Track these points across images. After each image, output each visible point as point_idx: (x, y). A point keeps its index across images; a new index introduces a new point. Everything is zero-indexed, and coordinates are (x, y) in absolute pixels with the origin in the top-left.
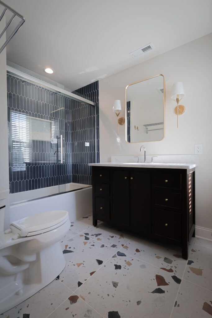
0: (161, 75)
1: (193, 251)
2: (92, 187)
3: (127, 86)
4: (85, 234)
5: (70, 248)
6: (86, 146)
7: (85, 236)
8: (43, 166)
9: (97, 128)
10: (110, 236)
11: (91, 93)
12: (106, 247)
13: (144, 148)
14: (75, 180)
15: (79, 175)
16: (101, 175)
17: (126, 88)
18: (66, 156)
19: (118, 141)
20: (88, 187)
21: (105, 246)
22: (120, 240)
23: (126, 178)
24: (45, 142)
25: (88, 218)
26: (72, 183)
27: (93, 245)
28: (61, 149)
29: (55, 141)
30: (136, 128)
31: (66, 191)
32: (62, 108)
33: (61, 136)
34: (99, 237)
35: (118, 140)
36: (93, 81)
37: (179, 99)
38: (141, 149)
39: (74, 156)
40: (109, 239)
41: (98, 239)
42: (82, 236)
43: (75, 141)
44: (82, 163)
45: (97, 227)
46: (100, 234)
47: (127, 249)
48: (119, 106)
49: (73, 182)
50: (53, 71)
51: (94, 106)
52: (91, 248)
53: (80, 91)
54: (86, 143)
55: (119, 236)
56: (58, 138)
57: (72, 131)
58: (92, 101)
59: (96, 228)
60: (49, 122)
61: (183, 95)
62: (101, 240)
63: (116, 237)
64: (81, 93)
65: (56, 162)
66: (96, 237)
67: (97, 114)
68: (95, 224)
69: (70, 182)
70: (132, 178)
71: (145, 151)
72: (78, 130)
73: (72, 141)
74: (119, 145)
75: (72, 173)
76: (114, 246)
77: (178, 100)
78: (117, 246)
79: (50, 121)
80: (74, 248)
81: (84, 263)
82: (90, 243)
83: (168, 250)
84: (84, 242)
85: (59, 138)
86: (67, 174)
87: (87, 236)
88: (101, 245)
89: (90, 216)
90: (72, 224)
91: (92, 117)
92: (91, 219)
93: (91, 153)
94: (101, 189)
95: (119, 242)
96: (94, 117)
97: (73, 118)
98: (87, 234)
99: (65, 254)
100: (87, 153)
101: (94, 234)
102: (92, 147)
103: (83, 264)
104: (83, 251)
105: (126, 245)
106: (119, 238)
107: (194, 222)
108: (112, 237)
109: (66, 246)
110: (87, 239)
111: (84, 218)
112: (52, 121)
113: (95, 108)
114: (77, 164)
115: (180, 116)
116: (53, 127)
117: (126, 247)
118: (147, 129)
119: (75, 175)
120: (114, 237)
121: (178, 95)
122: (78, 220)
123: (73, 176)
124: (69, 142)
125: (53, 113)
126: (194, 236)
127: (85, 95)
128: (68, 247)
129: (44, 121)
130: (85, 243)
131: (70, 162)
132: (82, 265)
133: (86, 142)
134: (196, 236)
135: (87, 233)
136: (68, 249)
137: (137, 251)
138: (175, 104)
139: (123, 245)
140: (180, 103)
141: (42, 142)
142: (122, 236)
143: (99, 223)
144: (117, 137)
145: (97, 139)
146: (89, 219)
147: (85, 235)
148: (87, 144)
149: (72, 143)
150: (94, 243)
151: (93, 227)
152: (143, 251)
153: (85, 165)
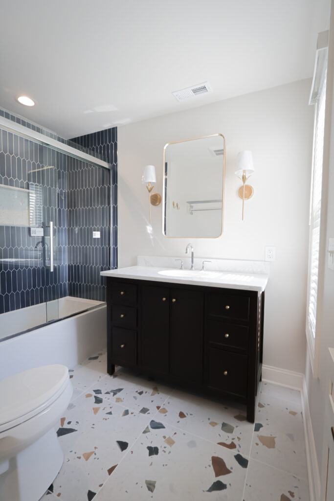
0: (221, 135)
1: (261, 406)
2: (106, 306)
3: (167, 145)
4: (94, 391)
5: (69, 423)
6: (94, 237)
7: (95, 397)
8: (14, 272)
9: (114, 207)
10: (137, 392)
11: (104, 146)
12: (132, 413)
13: (192, 247)
14: (74, 291)
15: (80, 285)
16: (122, 293)
17: (165, 148)
18: (59, 252)
19: (149, 232)
20: (96, 305)
21: (130, 412)
22: (153, 398)
23: (164, 299)
24: (18, 228)
25: (99, 358)
26: (68, 298)
27: (110, 413)
28: (51, 239)
29: (38, 232)
30: (175, 205)
31: (60, 318)
33: (51, 223)
34: (119, 395)
35: (149, 229)
36: (106, 126)
37: (247, 177)
38: (187, 250)
39: (72, 252)
40: (135, 398)
41: (118, 400)
42: (89, 396)
43: (73, 226)
44: (86, 264)
45: (115, 376)
46: (120, 390)
47: (165, 414)
48: (151, 176)
49: (71, 295)
50: (34, 101)
51: (109, 170)
52: (106, 419)
53: (84, 142)
54: (94, 232)
55: (150, 391)
57: (68, 208)
58: (105, 160)
59: (112, 377)
61: (251, 171)
62: (122, 401)
63: (146, 392)
64: (82, 145)
65: (39, 261)
66: (113, 396)
67: (114, 183)
68: (111, 371)
69: (65, 296)
70: (174, 300)
71: (193, 253)
72: (80, 208)
73: (69, 225)
74: (152, 237)
75: (69, 281)
76: (144, 411)
77: (244, 179)
78: (148, 410)
80: (77, 422)
81: (96, 451)
82: (104, 409)
83: (226, 408)
84: (94, 409)
85: (46, 227)
86: (59, 282)
87: (99, 396)
88: (123, 411)
89: (101, 354)
90: (72, 373)
91: (105, 187)
92: (104, 358)
93: (103, 248)
94: (122, 316)
95: (152, 401)
96: (109, 188)
97: (72, 185)
98: (98, 392)
99: (61, 437)
100: (96, 248)
101: (109, 390)
102: (105, 235)
103: (95, 454)
104: (93, 426)
105: (164, 407)
106: (152, 395)
107: (261, 361)
108: (141, 393)
109: (63, 420)
110: (98, 401)
111: (90, 359)
113: (111, 175)
114: (78, 266)
115: (247, 201)
117: (164, 411)
118: (192, 207)
119: (74, 284)
120: (144, 392)
121: (244, 171)
122: (81, 364)
123: (70, 285)
124: (64, 226)
126: (261, 380)
127: (90, 149)
128: (66, 422)
130: (96, 411)
131: (65, 263)
132: (93, 456)
134: (263, 380)
135: (98, 390)
136: (66, 426)
137: (182, 415)
138: (241, 183)
139: (158, 408)
140: (246, 183)
141: (13, 228)
142: (156, 389)
143: (117, 368)
144: (147, 225)
145: (114, 225)
146: (100, 362)
147: (94, 394)
148: (97, 235)
149: (68, 229)
150: (111, 408)
151: (107, 376)
152: (191, 415)
153: (91, 267)
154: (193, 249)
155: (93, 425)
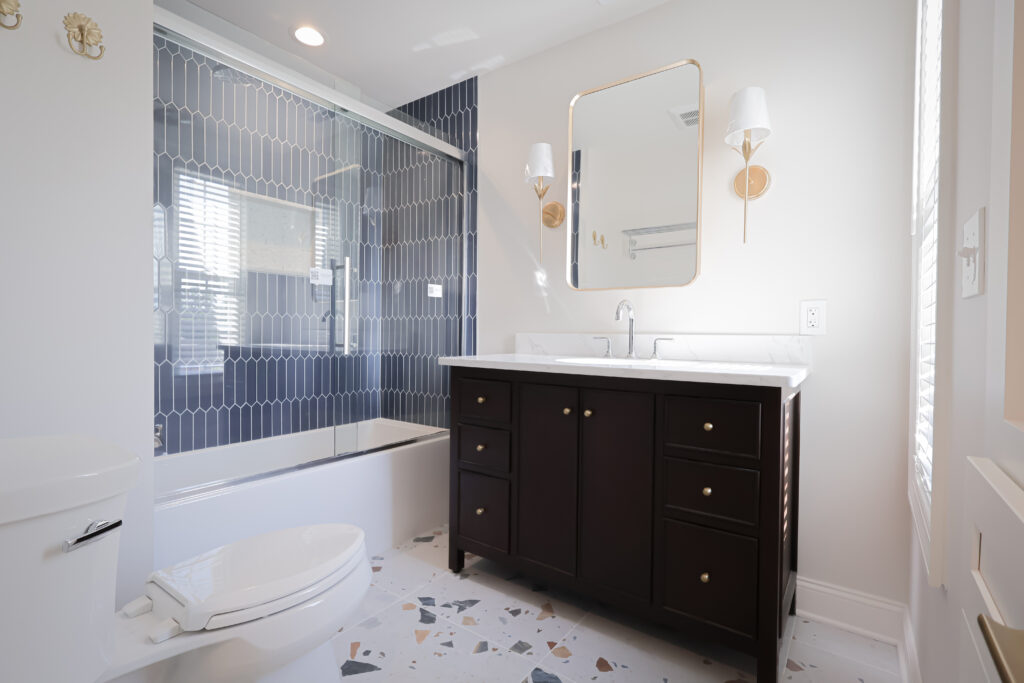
0: (693, 62)
1: (791, 665)
2: (448, 437)
3: (577, 97)
4: (421, 599)
5: (367, 653)
6: (430, 295)
7: (422, 610)
8: (282, 361)
9: (470, 237)
10: (507, 609)
11: (453, 117)
12: (494, 650)
13: (629, 309)
14: (391, 408)
15: (403, 395)
16: (480, 400)
17: (572, 103)
18: (362, 329)
19: (540, 283)
20: (434, 435)
21: (490, 647)
22: (541, 624)
23: (567, 411)
24: (292, 278)
25: (434, 540)
26: (380, 420)
27: (450, 644)
28: (346, 304)
29: (324, 278)
30: (598, 238)
31: (360, 450)
32: (351, 167)
33: (348, 259)
34: (469, 611)
35: (541, 277)
36: (457, 78)
37: (753, 147)
38: (618, 313)
39: (389, 328)
40: (503, 620)
41: (468, 621)
42: (410, 607)
43: (393, 279)
44: (416, 353)
45: (465, 576)
46: (473, 602)
47: (565, 660)
48: (545, 164)
49: (385, 415)
50: (324, 37)
51: (461, 163)
52: (440, 655)
53: (417, 111)
54: (430, 285)
55: (536, 610)
56: (335, 267)
57: (384, 244)
58: (453, 143)
59: (458, 577)
60: (307, 211)
61: (766, 132)
62: (475, 624)
63: (527, 612)
64: (416, 117)
65: (326, 347)
66: (458, 612)
67: (470, 189)
68: (457, 565)
69: (375, 416)
70: (588, 413)
71: (632, 321)
72: (406, 243)
73: (385, 276)
74: (545, 294)
75: (383, 387)
76: (521, 647)
77: (747, 150)
78: (530, 647)
79: (310, 208)
80: (383, 654)
82: (437, 635)
83: (706, 662)
84: (416, 632)
85: (338, 267)
86: (364, 388)
87: (429, 609)
88: (475, 644)
89: (440, 533)
90: (377, 564)
91: (453, 199)
92: (444, 541)
93: (448, 321)
94: (480, 448)
95: (539, 631)
96: (461, 200)
97: (391, 198)
98: (427, 601)
99: (348, 677)
100: (435, 320)
101: (450, 602)
102: (452, 299)
104: (413, 665)
105: (566, 644)
106: (539, 619)
107: (794, 567)
108: (516, 613)
109: (355, 646)
110: (427, 618)
111: (418, 540)
112: (317, 210)
113: (466, 168)
114: (401, 357)
115: (754, 204)
116: (321, 229)
117: (564, 653)
118: (633, 243)
119: (392, 392)
120: (523, 612)
121: (747, 133)
122: (398, 548)
123: (385, 396)
124: (375, 280)
125: (322, 182)
126: (792, 612)
127: (432, 124)
128: (360, 651)
129: (291, 208)
130: (421, 636)
131: (375, 350)
133: (433, 282)
134: (798, 611)
135: (429, 599)
136: (360, 658)
137: (603, 665)
138: (738, 162)
139: (551, 645)
140: (754, 161)
141: (282, 278)
142: (548, 608)
143: (470, 561)
144: (536, 269)
145: (469, 273)
146: (436, 546)
147: (419, 605)
148: (436, 291)
149: (384, 285)
150: (451, 634)
151: (449, 574)
152: (623, 666)
153: (425, 358)
154: (631, 313)
155: (414, 662)
